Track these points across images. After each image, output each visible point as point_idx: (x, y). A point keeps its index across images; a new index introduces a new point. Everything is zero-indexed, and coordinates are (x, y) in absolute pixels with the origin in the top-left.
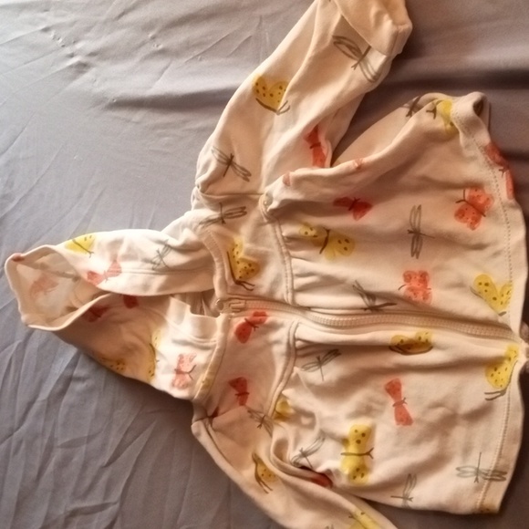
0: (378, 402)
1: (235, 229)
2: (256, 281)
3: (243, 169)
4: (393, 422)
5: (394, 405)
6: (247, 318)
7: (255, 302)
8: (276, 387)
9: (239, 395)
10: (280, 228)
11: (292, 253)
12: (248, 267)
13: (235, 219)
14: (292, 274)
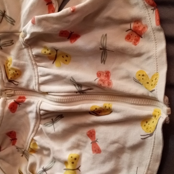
0: (83, 142)
1: (8, 52)
2: (19, 80)
3: (11, 18)
4: (91, 151)
5: (91, 143)
6: (15, 100)
7: (19, 91)
8: (30, 135)
9: (12, 140)
10: (31, 50)
11: (38, 64)
12: (15, 72)
13: (8, 47)
14: (38, 75)
